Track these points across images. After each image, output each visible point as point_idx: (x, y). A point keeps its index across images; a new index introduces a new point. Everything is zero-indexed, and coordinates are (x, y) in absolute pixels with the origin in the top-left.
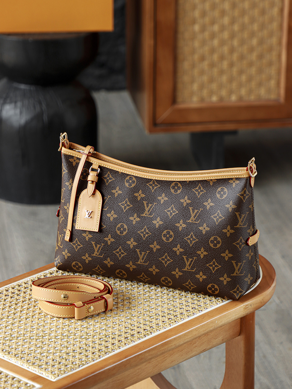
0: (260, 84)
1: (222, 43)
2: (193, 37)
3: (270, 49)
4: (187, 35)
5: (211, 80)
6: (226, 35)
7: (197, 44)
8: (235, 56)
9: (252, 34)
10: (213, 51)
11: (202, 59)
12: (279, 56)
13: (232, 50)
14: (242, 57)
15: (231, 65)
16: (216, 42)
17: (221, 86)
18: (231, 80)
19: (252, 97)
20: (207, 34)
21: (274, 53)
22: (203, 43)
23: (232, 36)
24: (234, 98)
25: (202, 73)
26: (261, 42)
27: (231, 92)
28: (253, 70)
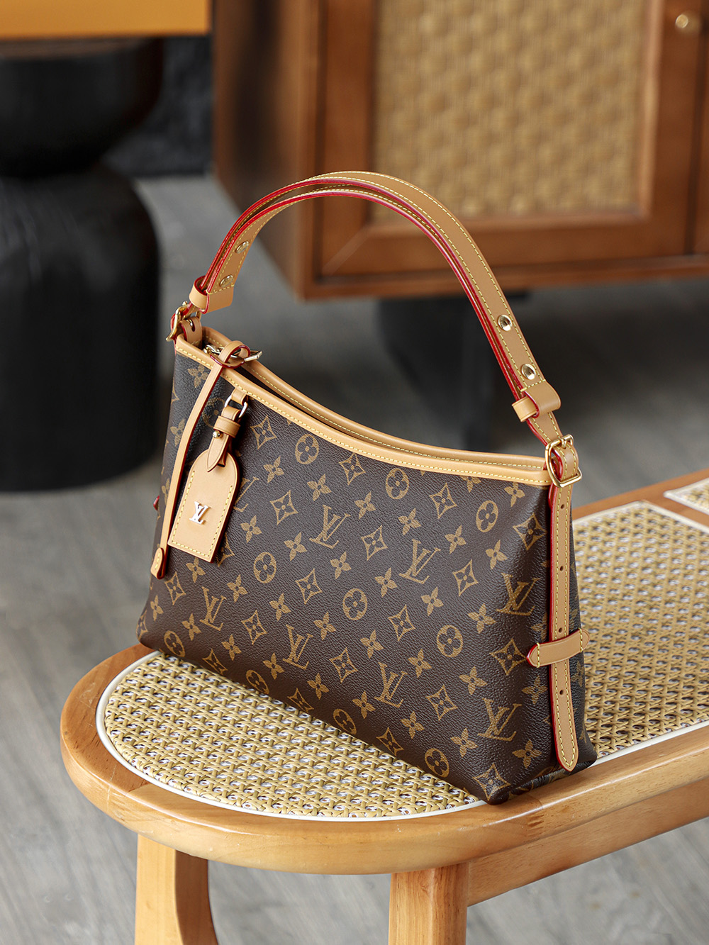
0: (587, 170)
1: (494, 63)
2: (419, 49)
3: (615, 79)
4: (403, 43)
5: (464, 161)
6: (502, 42)
7: (427, 66)
8: (526, 97)
9: (570, 40)
10: (468, 84)
11: (442, 104)
12: (638, 96)
13: (518, 82)
14: (542, 101)
15: (516, 120)
16: (476, 61)
17: (487, 176)
18: (513, 160)
19: (568, 204)
20: (454, 40)
21: (626, 88)
22: (445, 63)
23: (519, 45)
24: (520, 206)
25: (440, 141)
26: (592, 60)
27: (513, 191)
28: (571, 134)
